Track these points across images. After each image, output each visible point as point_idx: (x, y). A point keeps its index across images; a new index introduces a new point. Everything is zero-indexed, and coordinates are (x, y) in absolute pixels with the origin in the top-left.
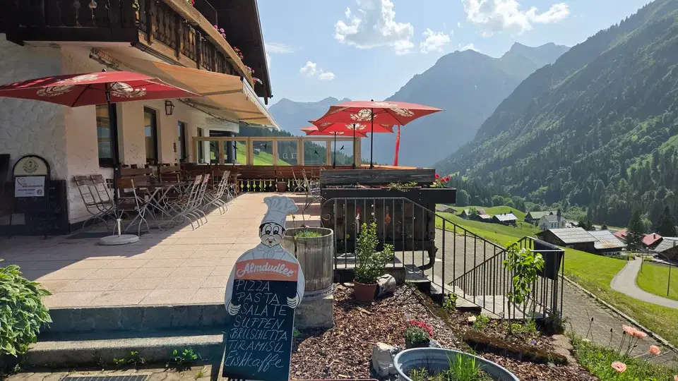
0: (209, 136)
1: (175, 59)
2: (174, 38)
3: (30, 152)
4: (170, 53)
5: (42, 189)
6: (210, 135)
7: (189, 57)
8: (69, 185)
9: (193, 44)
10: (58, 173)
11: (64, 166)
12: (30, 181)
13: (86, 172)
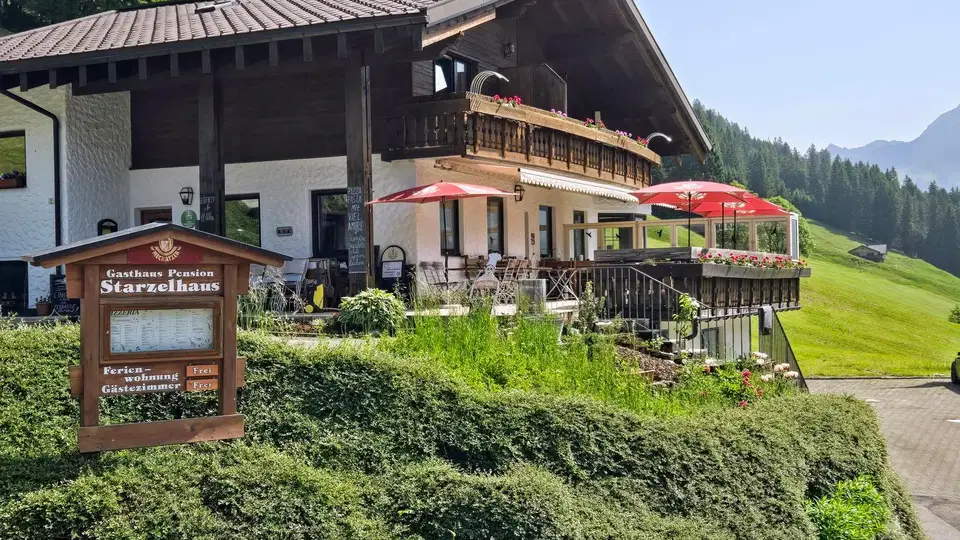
0: (596, 221)
1: (500, 158)
2: (499, 140)
3: (393, 243)
4: (496, 155)
5: (400, 271)
6: (600, 221)
7: (517, 151)
8: (418, 268)
9: (522, 137)
10: (410, 260)
11: (415, 254)
12: (393, 265)
13: (430, 259)
